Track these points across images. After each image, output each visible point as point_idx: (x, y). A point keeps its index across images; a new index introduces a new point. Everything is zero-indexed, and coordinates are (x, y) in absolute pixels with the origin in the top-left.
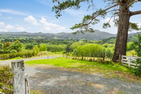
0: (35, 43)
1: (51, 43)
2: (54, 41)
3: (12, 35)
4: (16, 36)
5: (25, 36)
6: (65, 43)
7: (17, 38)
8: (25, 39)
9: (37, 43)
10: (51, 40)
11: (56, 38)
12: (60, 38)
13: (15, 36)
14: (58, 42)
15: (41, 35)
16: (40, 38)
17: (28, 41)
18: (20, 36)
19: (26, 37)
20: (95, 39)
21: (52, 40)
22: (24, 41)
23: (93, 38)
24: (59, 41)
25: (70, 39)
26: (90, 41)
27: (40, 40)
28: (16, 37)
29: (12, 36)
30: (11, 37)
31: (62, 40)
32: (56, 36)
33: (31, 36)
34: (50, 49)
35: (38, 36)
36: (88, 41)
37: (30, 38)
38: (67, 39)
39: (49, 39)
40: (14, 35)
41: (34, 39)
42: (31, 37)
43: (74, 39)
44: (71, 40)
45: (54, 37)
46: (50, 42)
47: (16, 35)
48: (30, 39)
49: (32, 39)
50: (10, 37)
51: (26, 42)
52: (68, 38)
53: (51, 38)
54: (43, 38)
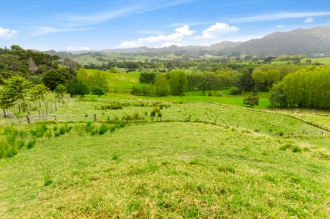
0: (162, 69)
1: (196, 67)
2: (205, 63)
3: (122, 54)
4: (129, 57)
5: (144, 54)
6: (234, 68)
7: (130, 59)
8: (143, 62)
9: (167, 69)
10: (197, 61)
12: (218, 55)
13: (127, 57)
14: (215, 66)
16: (172, 57)
17: (149, 64)
18: (135, 55)
19: (146, 57)
20: (323, 55)
21: (200, 61)
22: (142, 64)
23: (316, 52)
24: (216, 64)
25: (243, 56)
26: (310, 61)
27: (173, 62)
28: (128, 59)
29: (122, 56)
30: (120, 58)
31: (224, 61)
33: (156, 54)
35: (169, 53)
36: (303, 61)
37: (154, 58)
38: (235, 58)
39: (193, 60)
40: (126, 55)
41: (161, 61)
42: (156, 57)
43: (255, 57)
44: (247, 59)
45: (204, 54)
46: (195, 65)
47: (129, 54)
48: (153, 60)
49: (158, 61)
50: (118, 58)
51: (145, 67)
52: (240, 54)
54: (180, 57)
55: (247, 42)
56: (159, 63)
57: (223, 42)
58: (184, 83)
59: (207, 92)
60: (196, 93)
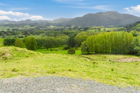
0: (20, 36)
2: (50, 31)
5: (6, 25)
6: (67, 34)
8: (6, 31)
9: (24, 36)
10: (45, 30)
11: (53, 26)
12: (58, 26)
14: (56, 33)
15: (29, 23)
16: (28, 27)
17: (10, 32)
19: (8, 28)
21: (47, 30)
22: (5, 33)
24: (57, 31)
25: (73, 27)
26: (105, 29)
27: (29, 31)
31: (62, 30)
32: (52, 25)
34: (42, 43)
35: (26, 25)
36: (102, 30)
37: (14, 28)
38: (68, 28)
39: (42, 29)
41: (20, 30)
42: (16, 28)
43: (79, 27)
44: (75, 28)
46: (44, 33)
48: (13, 30)
49: (17, 30)
51: (8, 35)
52: (71, 26)
53: (45, 28)
54: (33, 27)
55: (74, 19)
56: (18, 32)
57: (61, 18)
58: (35, 44)
59: (49, 49)
60: (43, 50)
